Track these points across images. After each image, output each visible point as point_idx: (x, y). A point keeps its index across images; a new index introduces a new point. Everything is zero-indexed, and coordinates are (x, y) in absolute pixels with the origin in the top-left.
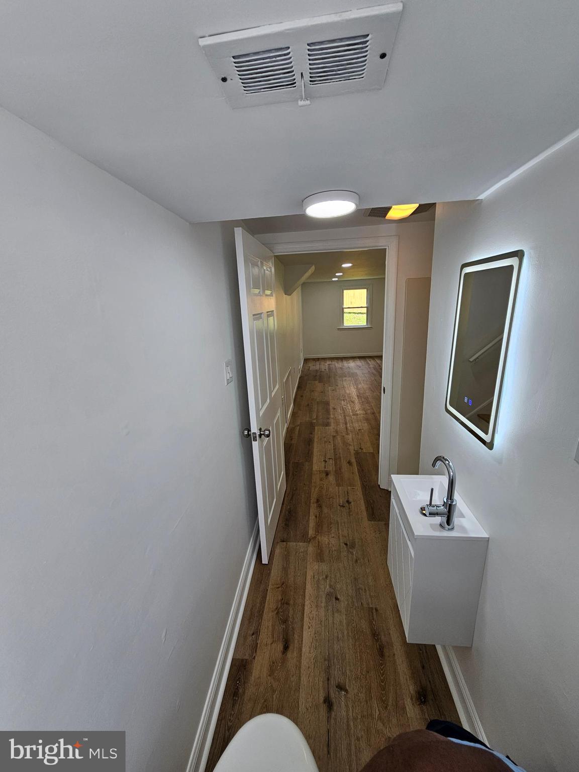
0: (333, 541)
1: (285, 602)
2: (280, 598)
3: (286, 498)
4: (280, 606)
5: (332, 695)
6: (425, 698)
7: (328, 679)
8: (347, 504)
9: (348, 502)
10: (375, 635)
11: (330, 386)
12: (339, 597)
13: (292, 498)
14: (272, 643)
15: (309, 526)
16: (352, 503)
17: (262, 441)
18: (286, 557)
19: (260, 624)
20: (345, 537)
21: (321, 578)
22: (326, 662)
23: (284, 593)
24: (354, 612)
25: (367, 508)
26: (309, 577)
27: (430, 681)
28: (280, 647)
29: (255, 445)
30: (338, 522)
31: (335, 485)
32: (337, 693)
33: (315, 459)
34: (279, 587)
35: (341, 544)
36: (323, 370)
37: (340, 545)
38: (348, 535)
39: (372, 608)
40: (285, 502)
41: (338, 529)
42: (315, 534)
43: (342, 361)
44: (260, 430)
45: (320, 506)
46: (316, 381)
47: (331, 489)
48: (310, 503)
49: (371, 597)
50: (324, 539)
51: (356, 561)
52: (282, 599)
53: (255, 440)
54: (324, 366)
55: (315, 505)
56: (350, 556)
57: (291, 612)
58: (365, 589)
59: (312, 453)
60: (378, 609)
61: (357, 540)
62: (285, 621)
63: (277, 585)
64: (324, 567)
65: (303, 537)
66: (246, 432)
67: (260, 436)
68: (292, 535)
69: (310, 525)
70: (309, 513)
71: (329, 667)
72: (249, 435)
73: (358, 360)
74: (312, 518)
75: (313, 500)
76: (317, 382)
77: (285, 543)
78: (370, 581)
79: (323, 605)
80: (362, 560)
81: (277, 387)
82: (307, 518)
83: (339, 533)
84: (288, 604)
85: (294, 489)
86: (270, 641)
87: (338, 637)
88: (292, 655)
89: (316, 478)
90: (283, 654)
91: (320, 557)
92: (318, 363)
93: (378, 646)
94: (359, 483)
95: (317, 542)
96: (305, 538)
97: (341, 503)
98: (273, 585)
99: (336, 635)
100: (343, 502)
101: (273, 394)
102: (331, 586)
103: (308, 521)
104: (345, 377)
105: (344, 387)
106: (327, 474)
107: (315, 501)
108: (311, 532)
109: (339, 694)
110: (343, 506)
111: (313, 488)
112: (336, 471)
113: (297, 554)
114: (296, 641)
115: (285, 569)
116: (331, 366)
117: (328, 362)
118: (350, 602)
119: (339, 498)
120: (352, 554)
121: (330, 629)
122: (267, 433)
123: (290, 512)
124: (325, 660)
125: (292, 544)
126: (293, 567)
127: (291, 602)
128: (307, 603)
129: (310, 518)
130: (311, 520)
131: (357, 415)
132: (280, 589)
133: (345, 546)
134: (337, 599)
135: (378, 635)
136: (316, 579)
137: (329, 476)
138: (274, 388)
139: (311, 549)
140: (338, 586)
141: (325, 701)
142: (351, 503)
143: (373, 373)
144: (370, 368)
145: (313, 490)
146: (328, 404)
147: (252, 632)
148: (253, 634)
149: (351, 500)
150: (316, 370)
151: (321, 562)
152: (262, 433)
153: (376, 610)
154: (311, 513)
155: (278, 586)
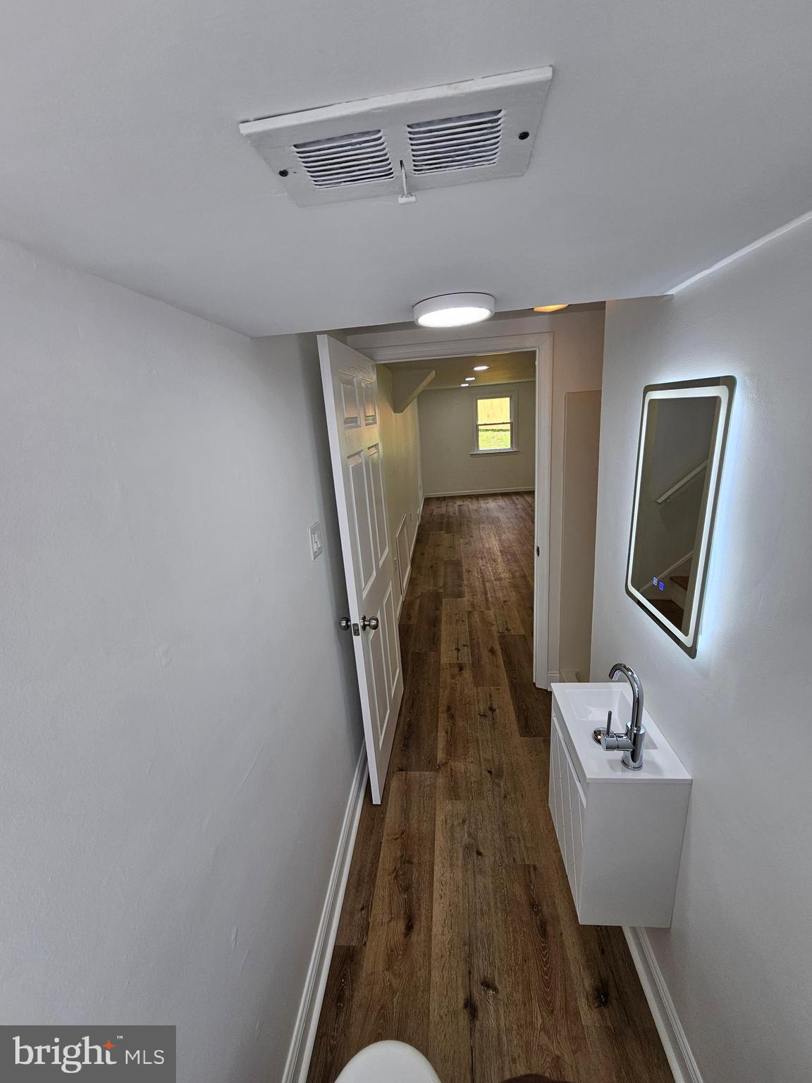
0: (473, 768)
1: (406, 861)
2: (399, 854)
3: (403, 708)
4: (399, 865)
5: (476, 996)
6: (606, 997)
7: (470, 973)
8: (490, 713)
9: (492, 709)
10: (534, 905)
11: (462, 538)
12: (482, 851)
13: (412, 706)
14: (389, 922)
15: (437, 748)
16: (497, 711)
17: (367, 635)
18: (407, 791)
19: (371, 894)
20: (489, 761)
21: (456, 823)
22: (466, 947)
23: (405, 847)
24: (504, 871)
25: (518, 717)
26: (438, 823)
27: (612, 972)
28: (401, 926)
29: (357, 641)
30: (477, 740)
31: (472, 685)
32: (483, 993)
33: (443, 647)
34: (397, 838)
35: (484, 772)
36: (451, 514)
37: (481, 774)
38: (493, 758)
39: (529, 865)
40: (403, 712)
41: (478, 750)
42: (446, 758)
43: (478, 500)
44: (364, 619)
45: (452, 717)
46: (443, 530)
47: (466, 691)
48: (438, 712)
49: (527, 849)
50: (459, 766)
51: (505, 797)
52: (403, 856)
53: (357, 633)
54: (453, 508)
55: (445, 715)
56: (497, 789)
57: (415, 874)
58: (518, 838)
59: (439, 639)
60: (537, 866)
61: (505, 766)
62: (407, 889)
63: (395, 834)
64: (460, 807)
65: (429, 763)
66: (344, 623)
67: (364, 627)
68: (414, 761)
69: (439, 745)
70: (437, 727)
71: (470, 955)
72: (348, 627)
73: (500, 497)
74: (441, 734)
75: (442, 708)
76: (443, 532)
77: (404, 772)
78: (525, 824)
79: (460, 863)
80: (512, 795)
81: (387, 550)
82: (434, 735)
83: (480, 757)
84: (410, 862)
85: (416, 692)
86: (386, 919)
87: (482, 910)
88: (417, 937)
89: (445, 676)
90: (405, 937)
91: (453, 792)
92: (444, 504)
93: (538, 923)
94: (506, 681)
95: (449, 770)
96: (432, 765)
97: (482, 711)
98: (388, 835)
99: (478, 906)
100: (484, 710)
101: (381, 563)
102: (470, 835)
103: (436, 739)
104: (483, 523)
105: (481, 538)
106: (461, 668)
107: (445, 709)
108: (440, 756)
109: (486, 994)
110: (484, 716)
111: (442, 690)
112: (473, 664)
113: (422, 789)
114: (423, 918)
115: (405, 812)
116: (462, 507)
117: (459, 502)
118: (497, 859)
119: (478, 702)
120: (499, 785)
121: (471, 899)
122: (374, 622)
123: (409, 726)
124: (465, 945)
125: (414, 774)
126: (416, 808)
127: (415, 860)
128: (437, 860)
129: (439, 734)
130: (439, 738)
131: (500, 579)
132: (399, 840)
133: (488, 775)
134: (479, 853)
135: (538, 905)
136: (450, 825)
137: (464, 672)
138: (382, 554)
139: (441, 781)
140: (481, 835)
141: (466, 1006)
142: (495, 710)
143: (521, 517)
144: (517, 509)
145: (441, 694)
146: (458, 564)
147: (361, 906)
148: (362, 909)
149: (495, 706)
150: (442, 515)
151: (455, 799)
152: (366, 623)
153: (535, 868)
154: (440, 728)
155: (395, 837)
